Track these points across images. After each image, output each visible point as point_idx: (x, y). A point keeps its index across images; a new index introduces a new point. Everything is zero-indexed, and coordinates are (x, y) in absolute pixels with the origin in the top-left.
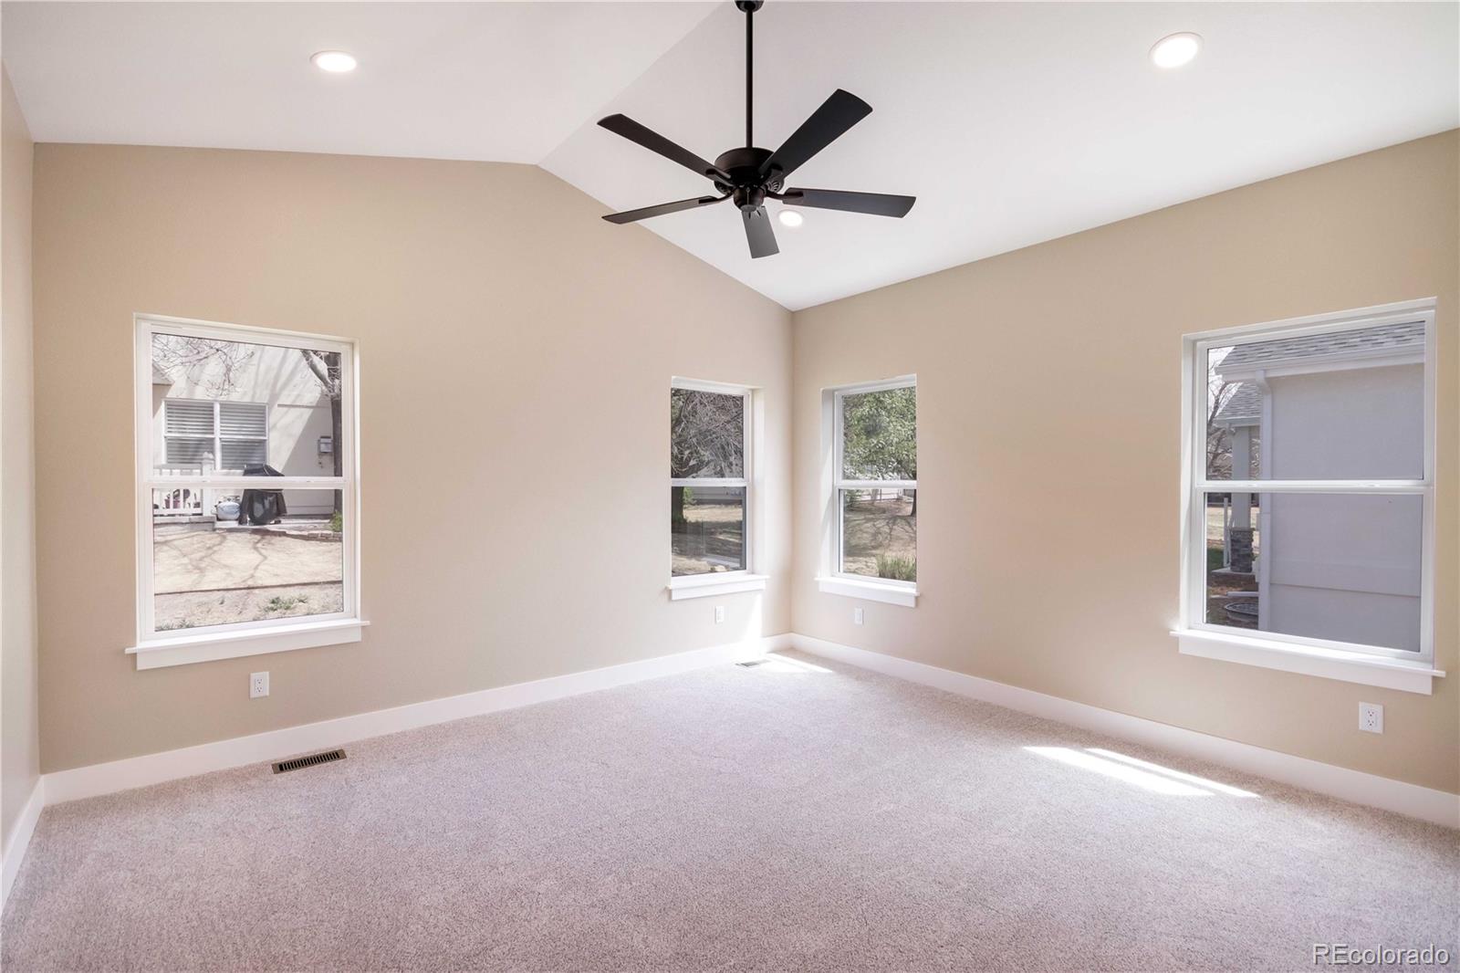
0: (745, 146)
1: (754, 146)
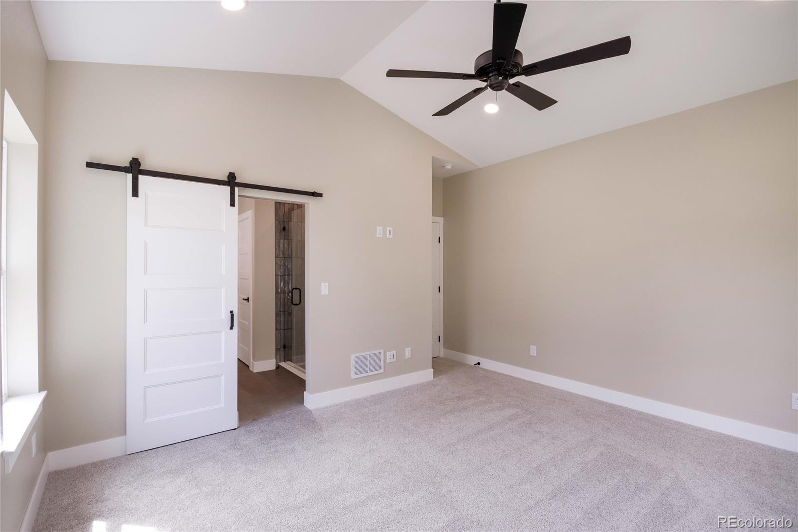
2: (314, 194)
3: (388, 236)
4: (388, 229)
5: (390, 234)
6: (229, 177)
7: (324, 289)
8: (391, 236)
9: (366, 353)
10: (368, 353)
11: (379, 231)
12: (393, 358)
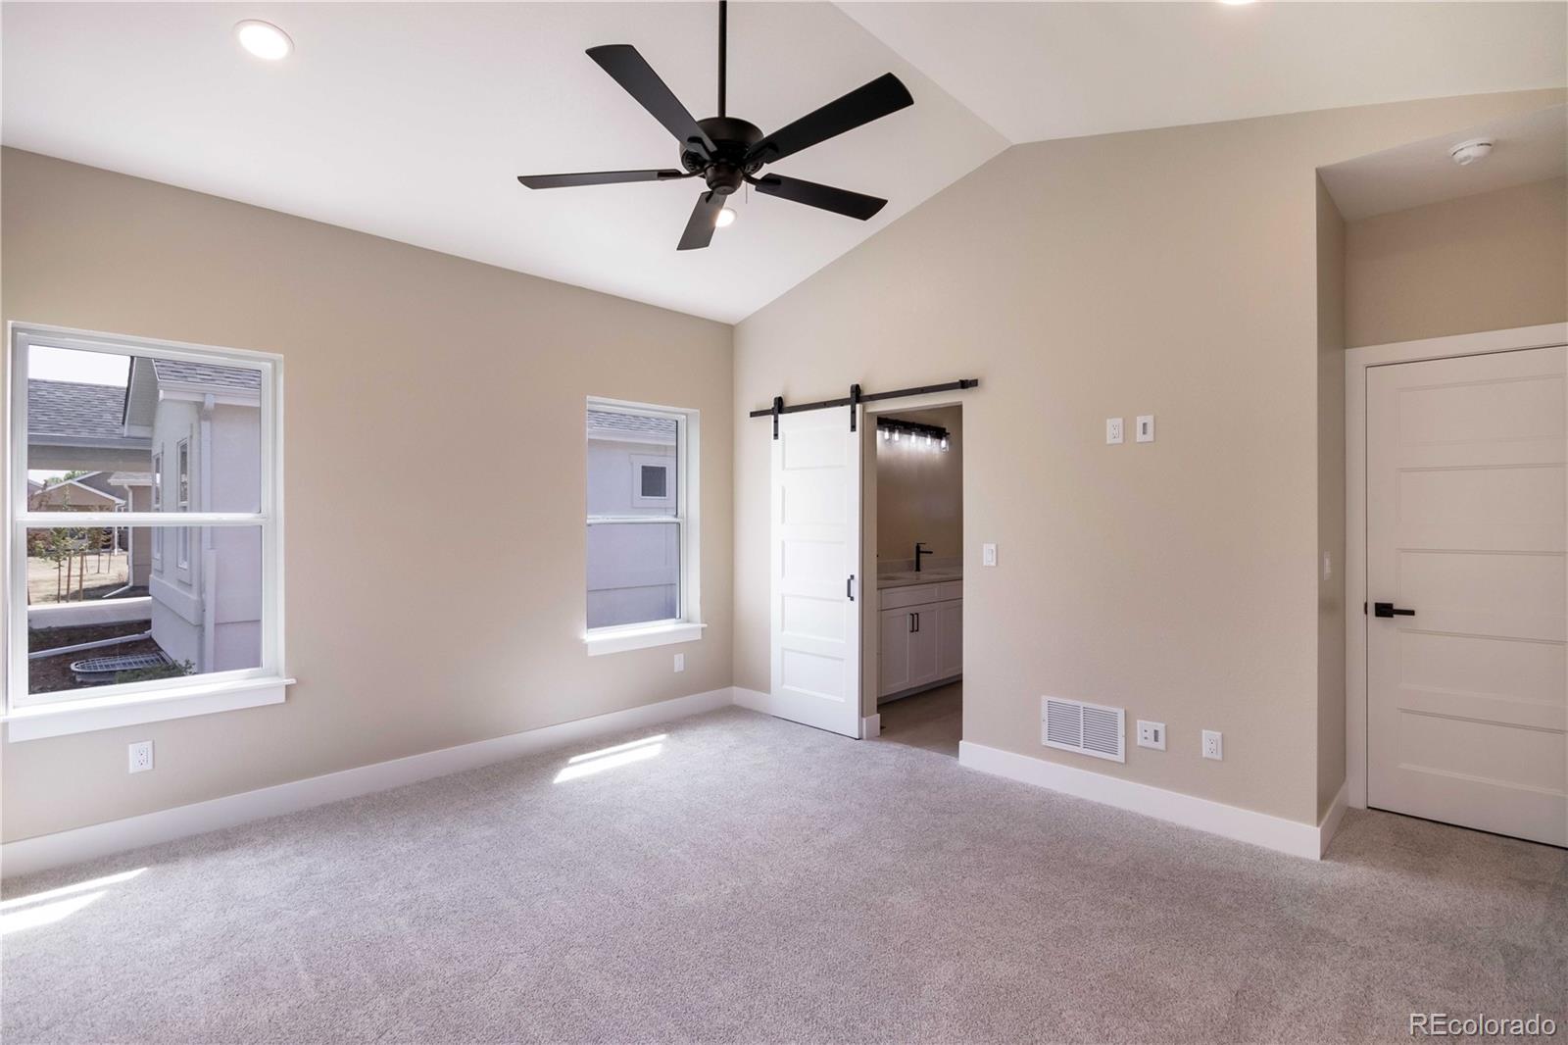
0: (715, 114)
1: (728, 115)
2: (964, 385)
3: (1140, 437)
4: (1140, 420)
5: (1144, 433)
6: (852, 392)
7: (989, 559)
8: (1150, 437)
9: (1077, 703)
10: (1082, 704)
11: (1113, 430)
12: (1156, 739)
